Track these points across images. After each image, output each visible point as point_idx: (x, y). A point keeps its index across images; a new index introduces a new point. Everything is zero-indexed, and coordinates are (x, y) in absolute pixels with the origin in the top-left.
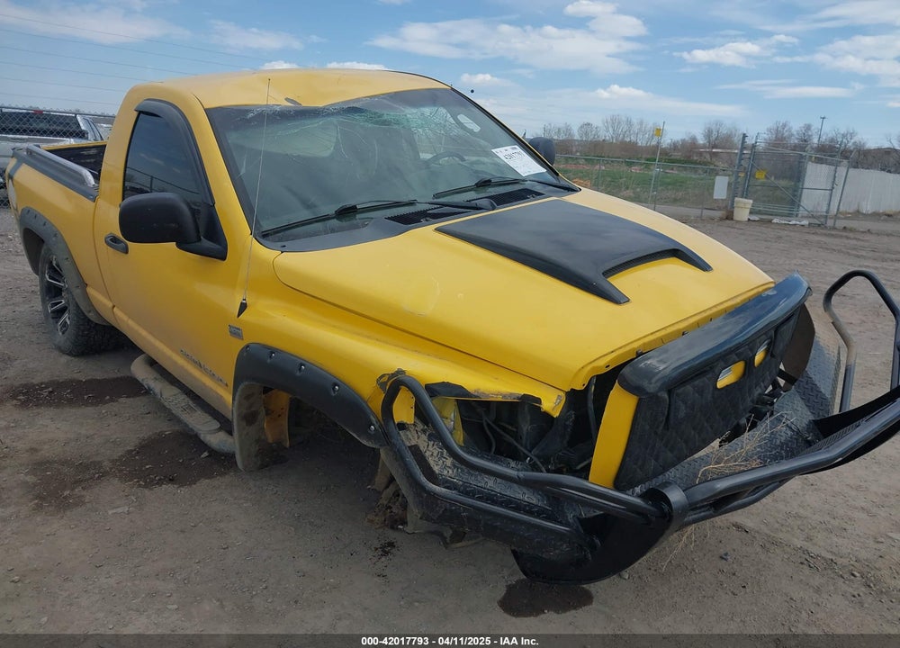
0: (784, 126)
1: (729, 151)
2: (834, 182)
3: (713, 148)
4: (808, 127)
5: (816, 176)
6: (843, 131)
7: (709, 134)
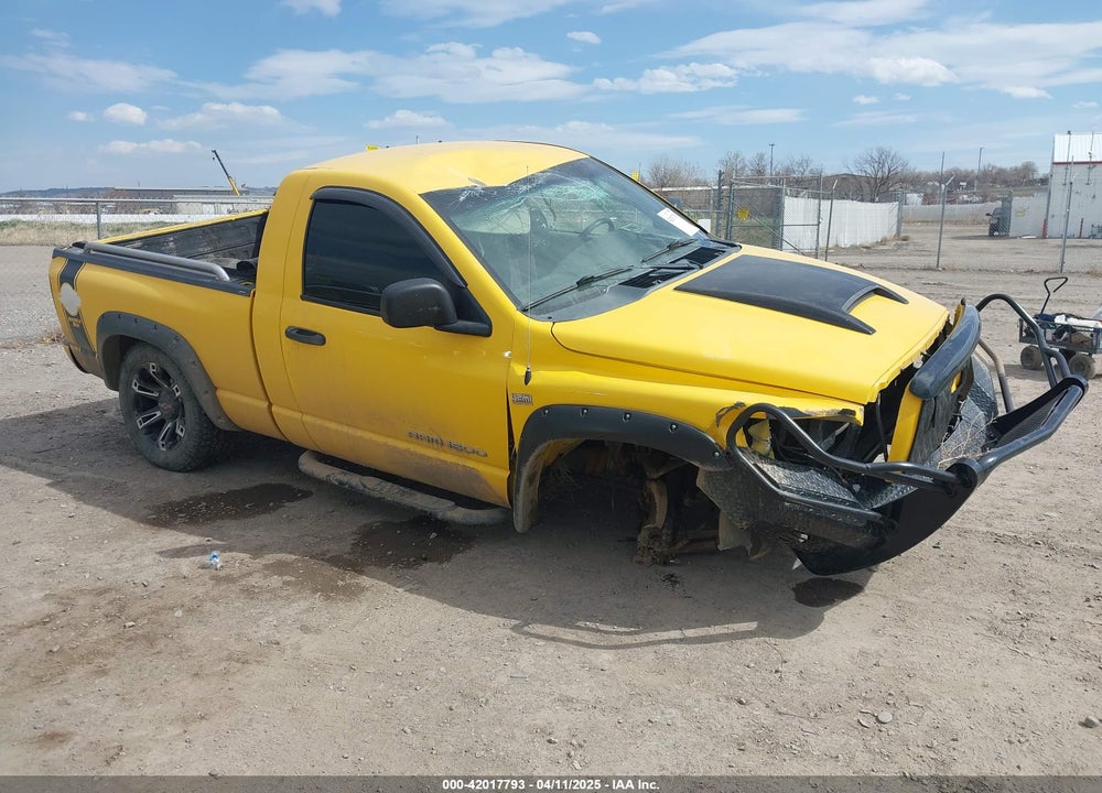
0: (737, 156)
1: (681, 189)
2: (819, 217)
3: (662, 187)
4: (761, 157)
5: (796, 209)
6: (798, 159)
7: (655, 171)
